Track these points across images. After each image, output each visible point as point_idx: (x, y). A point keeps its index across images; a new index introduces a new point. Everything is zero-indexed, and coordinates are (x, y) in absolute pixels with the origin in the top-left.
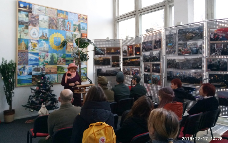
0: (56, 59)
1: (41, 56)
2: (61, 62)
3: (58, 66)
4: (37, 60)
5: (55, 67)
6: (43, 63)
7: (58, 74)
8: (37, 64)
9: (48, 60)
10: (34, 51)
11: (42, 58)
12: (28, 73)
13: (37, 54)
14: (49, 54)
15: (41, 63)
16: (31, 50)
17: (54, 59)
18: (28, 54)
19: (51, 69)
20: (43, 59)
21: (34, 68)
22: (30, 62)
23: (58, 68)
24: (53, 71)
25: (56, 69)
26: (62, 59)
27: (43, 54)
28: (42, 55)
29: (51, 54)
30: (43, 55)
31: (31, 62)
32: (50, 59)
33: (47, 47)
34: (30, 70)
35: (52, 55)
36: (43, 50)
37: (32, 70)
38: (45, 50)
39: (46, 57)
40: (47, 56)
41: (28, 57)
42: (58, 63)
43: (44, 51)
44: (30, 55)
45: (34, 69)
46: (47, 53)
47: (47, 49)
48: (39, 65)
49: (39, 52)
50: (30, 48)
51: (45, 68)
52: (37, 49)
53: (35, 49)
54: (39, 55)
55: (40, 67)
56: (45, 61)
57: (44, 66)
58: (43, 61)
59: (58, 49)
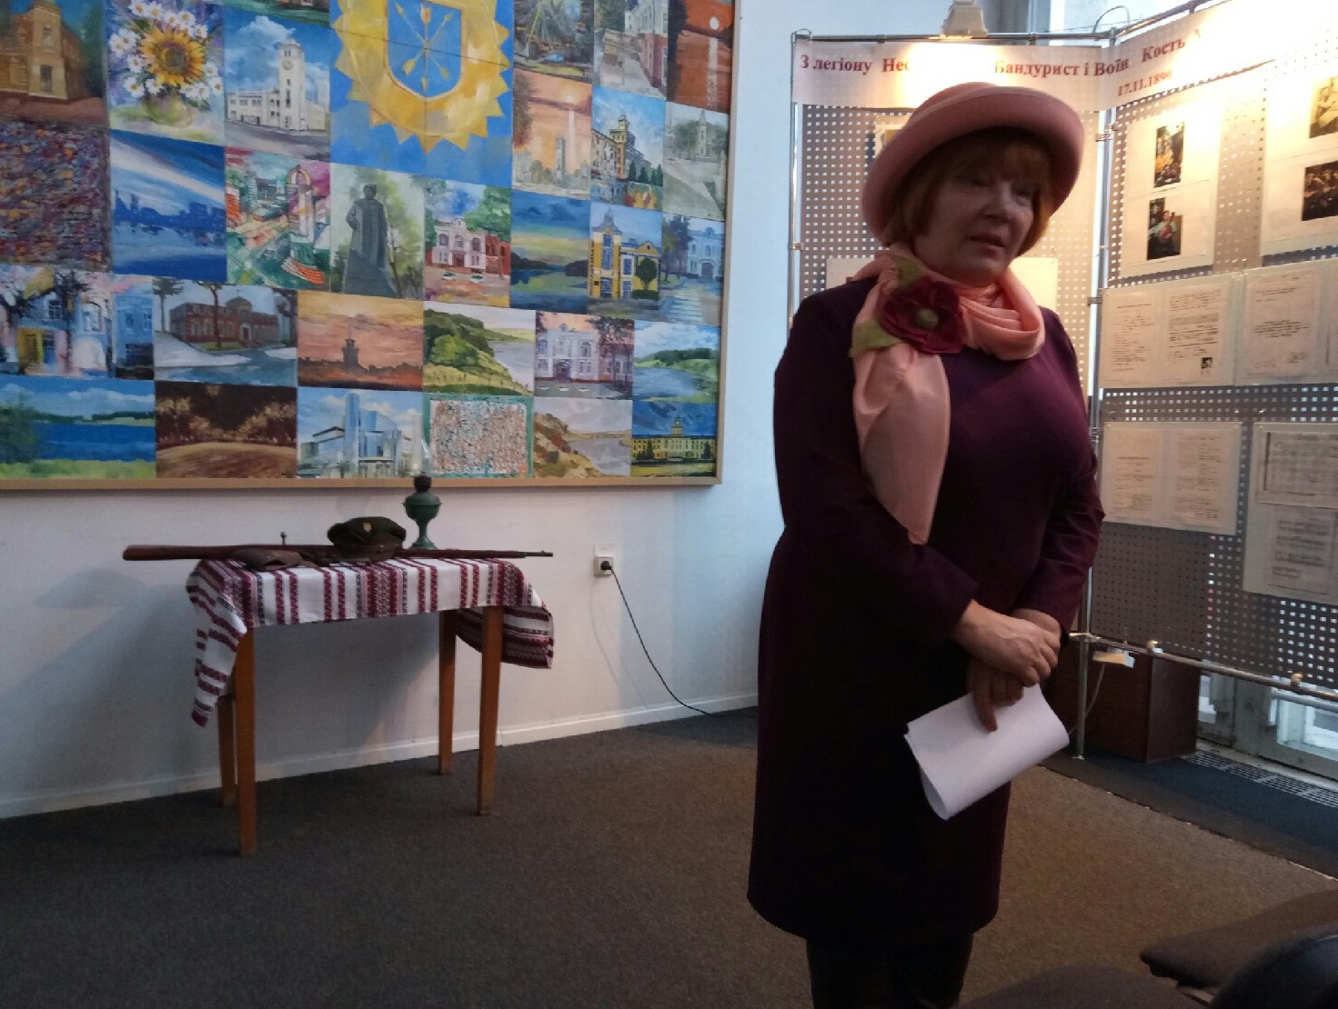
0: (412, 238)
1: (254, 190)
2: (458, 276)
3: (429, 314)
4: (201, 221)
5: (396, 317)
6: (272, 267)
7: (434, 388)
8: (213, 272)
9: (325, 234)
10: (171, 122)
11: (259, 206)
12: (109, 353)
13: (206, 158)
14: (333, 166)
15: (249, 265)
16: (142, 110)
17: (395, 236)
18: (103, 152)
19: (361, 339)
20: (275, 216)
21: (173, 302)
22: (128, 243)
23: (435, 330)
24: (376, 351)
25: (407, 333)
26: (476, 246)
27: (275, 166)
28: (263, 174)
29: (361, 177)
30: (274, 173)
31: (145, 239)
32: (353, 224)
33: (313, 96)
34: (130, 320)
35: (371, 190)
36: (274, 122)
37: (157, 325)
38: (295, 125)
39: (303, 203)
40: (321, 189)
41: (103, 175)
42: (432, 276)
43: (284, 137)
44: (122, 160)
45: (174, 312)
46: (319, 157)
47: (318, 122)
48: (231, 279)
49: (230, 144)
50: (129, 89)
51: (291, 315)
52: (206, 107)
53: (183, 97)
54: (231, 168)
55: (240, 301)
56: (293, 238)
57: (284, 299)
58: (270, 237)
59: (429, 133)
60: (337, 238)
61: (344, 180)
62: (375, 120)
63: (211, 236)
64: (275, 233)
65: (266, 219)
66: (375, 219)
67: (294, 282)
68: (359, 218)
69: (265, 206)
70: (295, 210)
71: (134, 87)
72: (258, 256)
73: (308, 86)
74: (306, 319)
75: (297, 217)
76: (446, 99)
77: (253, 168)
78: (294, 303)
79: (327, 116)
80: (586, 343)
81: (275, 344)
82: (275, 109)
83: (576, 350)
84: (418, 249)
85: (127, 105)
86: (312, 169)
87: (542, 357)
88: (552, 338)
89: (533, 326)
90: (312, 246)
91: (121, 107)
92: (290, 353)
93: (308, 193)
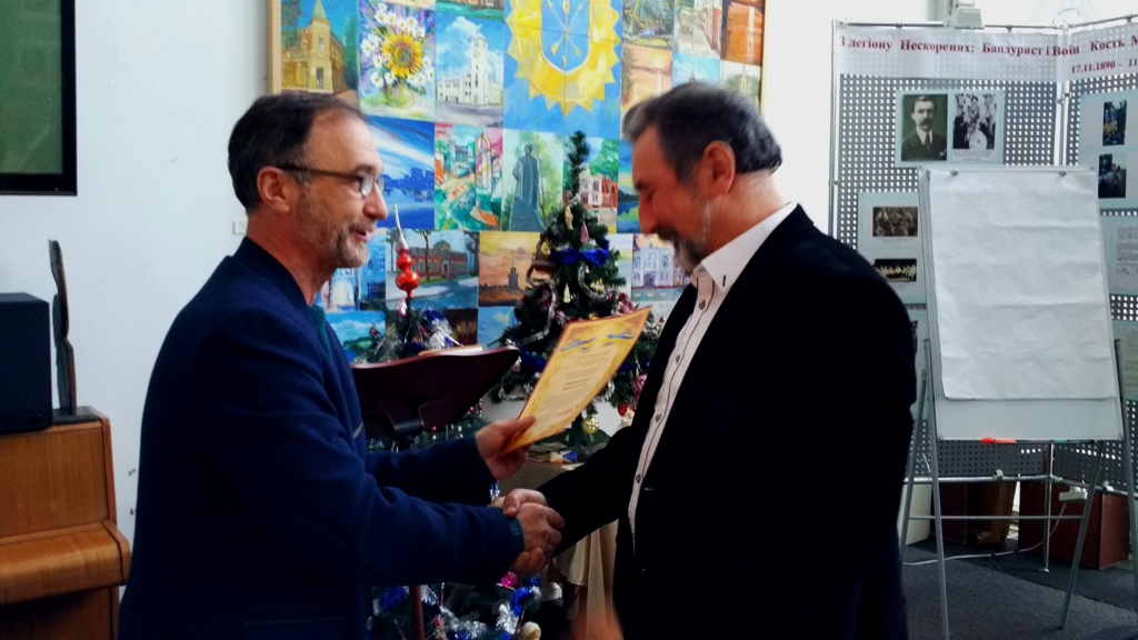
0: (555, 184)
1: (453, 154)
4: (419, 182)
6: (464, 215)
9: (499, 185)
10: (400, 105)
11: (457, 168)
12: (356, 290)
13: (421, 132)
14: (505, 131)
15: (449, 215)
16: (382, 98)
19: (521, 267)
20: (467, 174)
26: (595, 187)
27: (464, 134)
28: (461, 142)
29: (524, 138)
30: (464, 141)
33: (492, 78)
35: (530, 148)
36: (467, 100)
37: (388, 266)
38: (481, 101)
39: (485, 162)
40: (497, 150)
43: (473, 111)
46: (496, 125)
47: (495, 96)
48: (437, 226)
49: (439, 120)
50: (373, 81)
51: (475, 251)
52: (423, 92)
53: (409, 85)
54: (439, 138)
55: (442, 243)
56: (478, 191)
57: (472, 240)
58: (462, 191)
59: (567, 100)
60: (506, 188)
61: (512, 140)
62: (533, 93)
63: (425, 193)
64: (467, 188)
65: (461, 176)
66: (531, 172)
67: (478, 225)
68: (521, 171)
69: (459, 167)
70: (479, 169)
71: (377, 80)
72: (455, 206)
73: (490, 69)
74: (485, 254)
75: (481, 174)
76: (578, 72)
77: (454, 138)
78: (477, 241)
79: (501, 92)
80: (666, 257)
81: (464, 275)
82: (468, 90)
83: (658, 263)
84: (559, 192)
85: (372, 94)
86: (492, 135)
87: (636, 270)
88: (643, 255)
89: (631, 247)
90: (490, 196)
91: (369, 97)
92: (473, 282)
93: (489, 154)
